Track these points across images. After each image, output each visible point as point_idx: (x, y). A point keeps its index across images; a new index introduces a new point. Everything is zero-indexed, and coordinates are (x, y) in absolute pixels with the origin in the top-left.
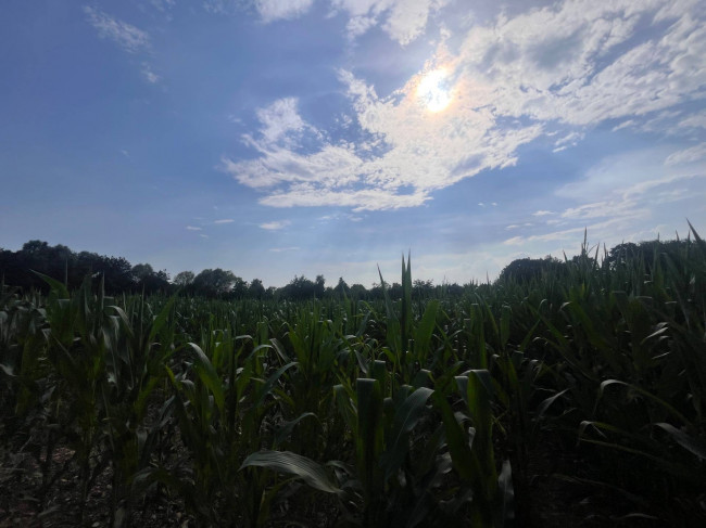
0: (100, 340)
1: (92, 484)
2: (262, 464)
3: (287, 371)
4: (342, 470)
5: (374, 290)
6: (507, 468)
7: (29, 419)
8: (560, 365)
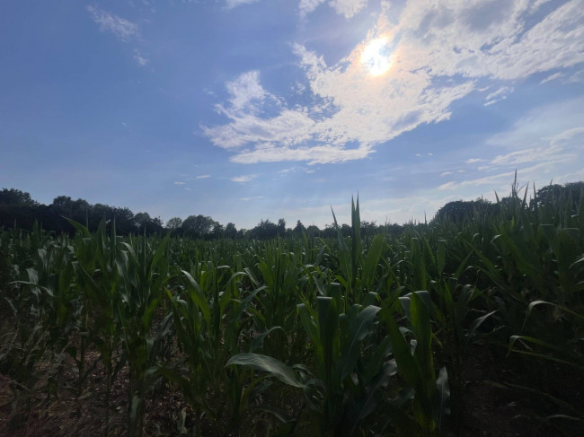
0: (115, 269)
1: (114, 378)
2: (242, 363)
3: (258, 294)
4: (305, 372)
5: (327, 230)
6: (444, 374)
7: (67, 329)
8: (490, 290)
